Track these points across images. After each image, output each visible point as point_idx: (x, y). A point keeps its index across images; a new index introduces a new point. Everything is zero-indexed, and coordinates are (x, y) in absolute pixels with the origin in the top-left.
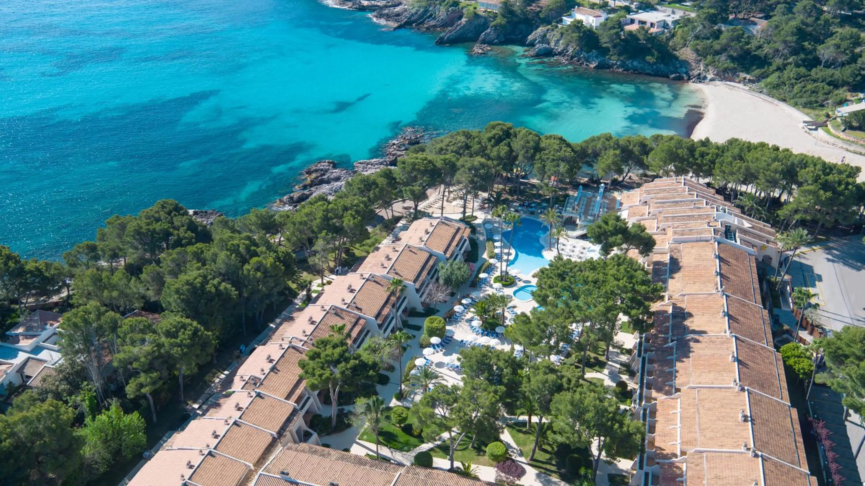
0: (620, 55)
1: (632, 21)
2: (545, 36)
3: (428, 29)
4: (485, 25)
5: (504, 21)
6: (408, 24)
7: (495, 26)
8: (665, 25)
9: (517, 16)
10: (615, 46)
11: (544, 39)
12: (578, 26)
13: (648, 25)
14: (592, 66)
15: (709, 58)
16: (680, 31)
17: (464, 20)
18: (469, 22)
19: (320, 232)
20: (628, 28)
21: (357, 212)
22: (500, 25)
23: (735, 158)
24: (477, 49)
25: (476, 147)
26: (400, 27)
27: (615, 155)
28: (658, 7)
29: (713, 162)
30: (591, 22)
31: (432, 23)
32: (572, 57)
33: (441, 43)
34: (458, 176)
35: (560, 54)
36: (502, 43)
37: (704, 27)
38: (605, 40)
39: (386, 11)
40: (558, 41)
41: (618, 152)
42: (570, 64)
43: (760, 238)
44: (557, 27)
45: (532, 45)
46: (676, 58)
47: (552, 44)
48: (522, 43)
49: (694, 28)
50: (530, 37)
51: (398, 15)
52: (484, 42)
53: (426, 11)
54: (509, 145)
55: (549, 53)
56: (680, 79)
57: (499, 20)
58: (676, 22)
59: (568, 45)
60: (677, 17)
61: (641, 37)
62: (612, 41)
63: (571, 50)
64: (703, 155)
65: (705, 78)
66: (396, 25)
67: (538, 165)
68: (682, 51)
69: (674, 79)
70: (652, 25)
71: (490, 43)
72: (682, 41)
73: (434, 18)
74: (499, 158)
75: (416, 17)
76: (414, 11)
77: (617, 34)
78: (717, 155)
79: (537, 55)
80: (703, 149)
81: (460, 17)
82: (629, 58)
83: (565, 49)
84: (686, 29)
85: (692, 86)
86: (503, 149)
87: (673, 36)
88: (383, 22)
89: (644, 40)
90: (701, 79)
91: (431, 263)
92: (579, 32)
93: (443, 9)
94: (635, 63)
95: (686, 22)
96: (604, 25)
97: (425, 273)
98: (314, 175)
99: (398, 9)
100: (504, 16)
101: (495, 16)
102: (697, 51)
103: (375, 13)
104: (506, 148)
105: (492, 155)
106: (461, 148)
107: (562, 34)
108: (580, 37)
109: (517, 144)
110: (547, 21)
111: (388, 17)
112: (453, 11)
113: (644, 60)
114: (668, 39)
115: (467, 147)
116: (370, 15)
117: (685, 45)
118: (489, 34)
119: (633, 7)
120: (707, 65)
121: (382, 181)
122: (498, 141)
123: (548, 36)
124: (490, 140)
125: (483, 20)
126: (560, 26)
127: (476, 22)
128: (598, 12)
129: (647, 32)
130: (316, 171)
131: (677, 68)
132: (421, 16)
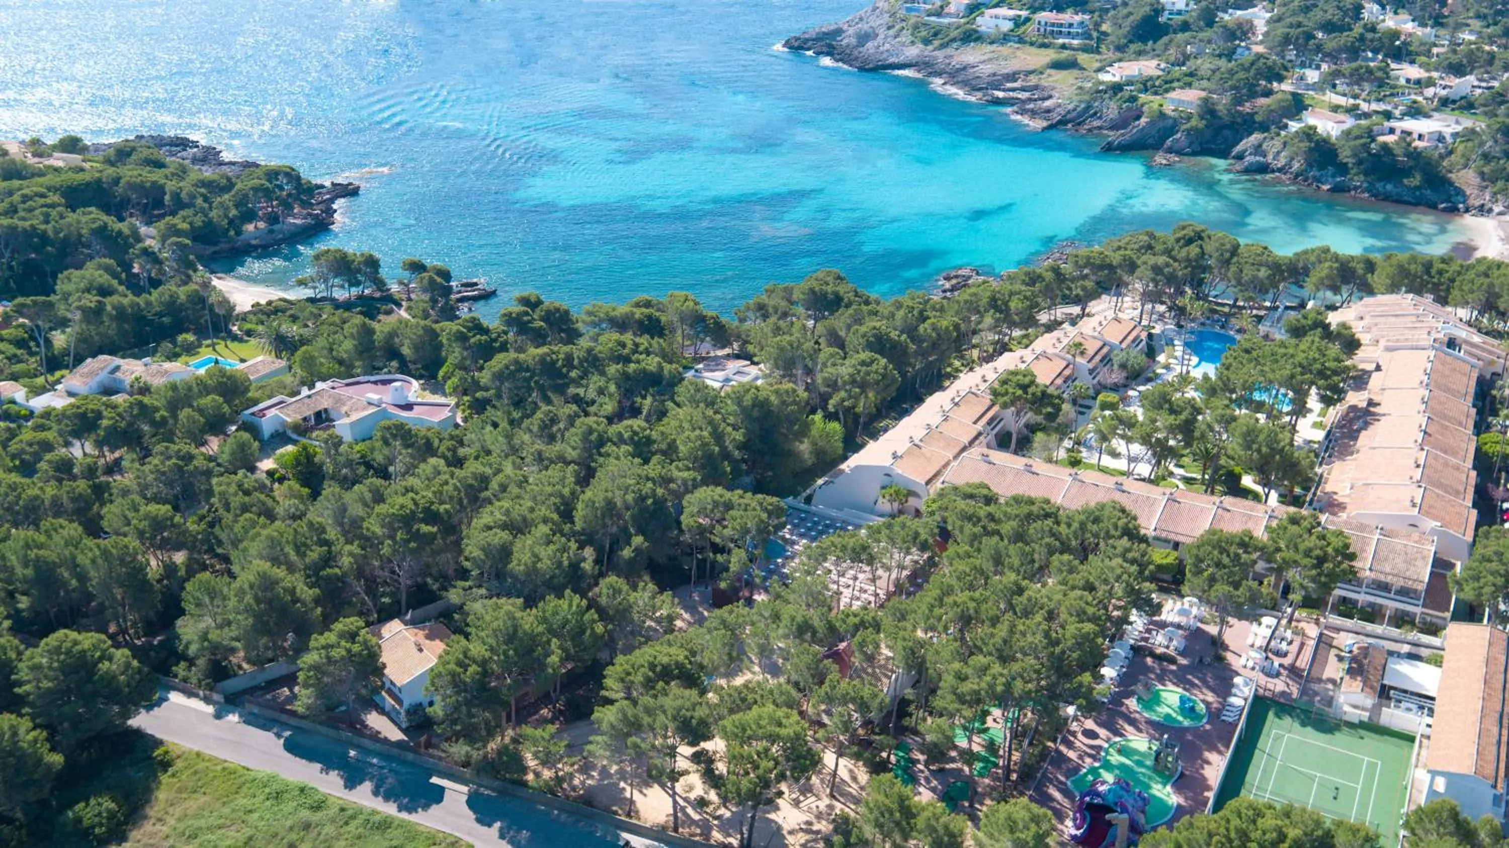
0: (1366, 174)
1: (1392, 131)
2: (1260, 146)
3: (1090, 130)
4: (1172, 130)
5: (1202, 124)
6: (1063, 122)
7: (1188, 131)
8: (1441, 138)
9: (1220, 118)
10: (1360, 163)
11: (1258, 149)
12: (1309, 133)
13: (1415, 136)
14: (1326, 187)
15: (1500, 184)
16: (1462, 147)
17: (1143, 120)
18: (1151, 123)
19: (987, 311)
20: (1381, 139)
21: (1025, 297)
22: (1195, 129)
23: (1478, 275)
24: (1160, 159)
25: (1159, 247)
26: (1051, 127)
27: (1331, 268)
28: (1435, 114)
29: (1453, 281)
30: (1329, 128)
31: (1097, 123)
32: (1297, 175)
33: (1109, 150)
34: (1138, 272)
35: (1280, 170)
36: (1194, 154)
37: (1496, 142)
38: (1345, 155)
39: (1031, 106)
40: (1278, 153)
41: (1336, 265)
42: (1294, 184)
43: (1490, 353)
44: (1278, 135)
45: (1240, 157)
46: (1451, 184)
47: (1270, 158)
48: (1224, 155)
49: (1482, 144)
50: (1239, 148)
51: (1048, 111)
52: (1170, 151)
53: (1089, 107)
54: (1201, 247)
55: (1264, 169)
56: (1453, 210)
57: (1194, 122)
58: (1455, 135)
59: (1292, 159)
60: (1459, 128)
61: (1398, 151)
62: (1355, 155)
63: (1296, 166)
64: (1440, 273)
65: (1490, 211)
66: (1045, 124)
67: (1233, 268)
68: (1460, 174)
69: (1444, 210)
70: (1420, 137)
71: (1179, 153)
72: (1462, 161)
73: (1100, 118)
74: (1188, 260)
75: (1074, 114)
76: (1071, 107)
77: (1366, 147)
78: (1459, 273)
79: (1247, 171)
80: (1442, 266)
81: (1138, 118)
82: (1380, 180)
83: (1289, 164)
84: (1470, 144)
85: (1469, 220)
86: (1194, 250)
87: (1451, 152)
88: (1025, 120)
89: (1405, 155)
90: (1484, 211)
91: (1105, 350)
92: (1310, 141)
93: (1113, 105)
94: (1389, 187)
95: (1469, 135)
96: (1347, 134)
97: (1098, 358)
98: (954, 281)
99: (1048, 104)
100: (1202, 118)
101: (1189, 117)
102: (1482, 175)
103: (1015, 108)
104: (1198, 250)
105: (1179, 257)
106: (1141, 248)
107: (1285, 144)
108: (1311, 150)
109: (1209, 247)
110: (1264, 128)
111: (1033, 113)
112: (1129, 109)
113: (1401, 183)
114: (1442, 157)
115: (1150, 247)
116: (1009, 110)
117: (1466, 166)
118: (1178, 140)
119: (1397, 113)
120: (1495, 194)
121: (1049, 276)
122: (1189, 241)
123: (1264, 146)
124: (1178, 240)
125: (1171, 122)
126: (1283, 133)
127: (1161, 124)
128: (1341, 117)
129: (1409, 144)
130: (957, 277)
131: (1450, 196)
132: (1081, 115)
